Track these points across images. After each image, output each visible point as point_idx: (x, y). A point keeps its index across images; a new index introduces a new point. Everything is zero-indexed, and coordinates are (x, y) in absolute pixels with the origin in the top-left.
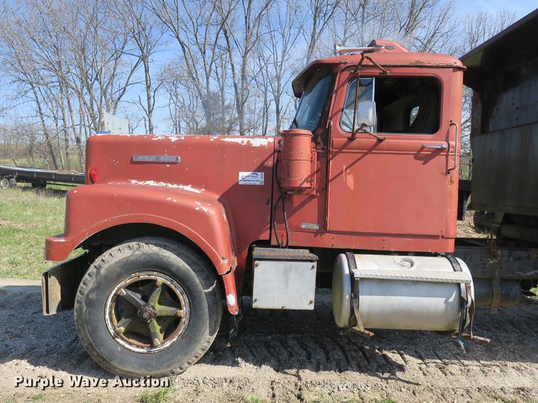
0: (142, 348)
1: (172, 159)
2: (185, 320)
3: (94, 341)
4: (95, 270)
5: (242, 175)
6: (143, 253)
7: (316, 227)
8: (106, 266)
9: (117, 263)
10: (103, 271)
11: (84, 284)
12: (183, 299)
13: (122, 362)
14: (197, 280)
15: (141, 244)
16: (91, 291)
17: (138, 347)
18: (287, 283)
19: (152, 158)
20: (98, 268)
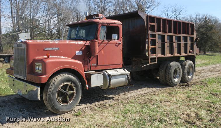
0: (65, 104)
1: (57, 49)
2: (75, 94)
3: (55, 105)
4: (53, 84)
5: (77, 52)
6: (66, 77)
7: (96, 65)
8: (56, 82)
9: (59, 81)
10: (56, 84)
11: (50, 88)
12: (74, 88)
13: (62, 109)
14: (78, 82)
15: (64, 74)
16: (53, 90)
17: (64, 104)
18: (97, 79)
19: (51, 49)
20: (54, 83)
